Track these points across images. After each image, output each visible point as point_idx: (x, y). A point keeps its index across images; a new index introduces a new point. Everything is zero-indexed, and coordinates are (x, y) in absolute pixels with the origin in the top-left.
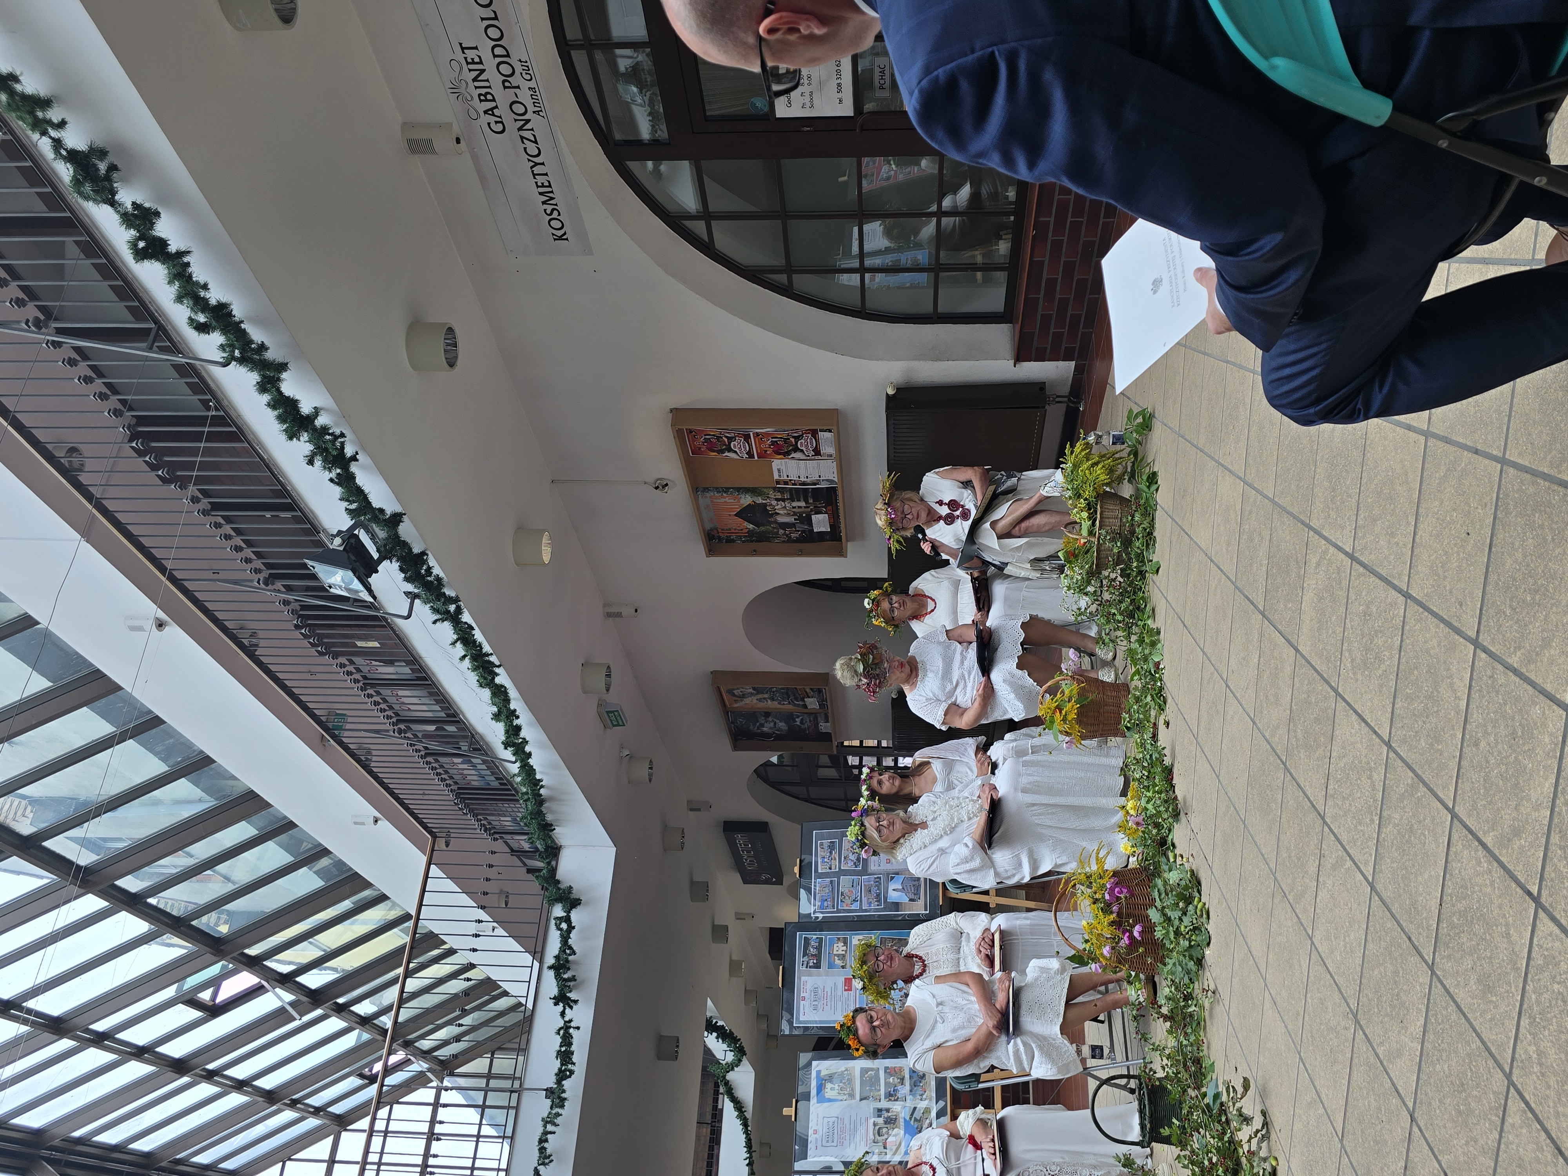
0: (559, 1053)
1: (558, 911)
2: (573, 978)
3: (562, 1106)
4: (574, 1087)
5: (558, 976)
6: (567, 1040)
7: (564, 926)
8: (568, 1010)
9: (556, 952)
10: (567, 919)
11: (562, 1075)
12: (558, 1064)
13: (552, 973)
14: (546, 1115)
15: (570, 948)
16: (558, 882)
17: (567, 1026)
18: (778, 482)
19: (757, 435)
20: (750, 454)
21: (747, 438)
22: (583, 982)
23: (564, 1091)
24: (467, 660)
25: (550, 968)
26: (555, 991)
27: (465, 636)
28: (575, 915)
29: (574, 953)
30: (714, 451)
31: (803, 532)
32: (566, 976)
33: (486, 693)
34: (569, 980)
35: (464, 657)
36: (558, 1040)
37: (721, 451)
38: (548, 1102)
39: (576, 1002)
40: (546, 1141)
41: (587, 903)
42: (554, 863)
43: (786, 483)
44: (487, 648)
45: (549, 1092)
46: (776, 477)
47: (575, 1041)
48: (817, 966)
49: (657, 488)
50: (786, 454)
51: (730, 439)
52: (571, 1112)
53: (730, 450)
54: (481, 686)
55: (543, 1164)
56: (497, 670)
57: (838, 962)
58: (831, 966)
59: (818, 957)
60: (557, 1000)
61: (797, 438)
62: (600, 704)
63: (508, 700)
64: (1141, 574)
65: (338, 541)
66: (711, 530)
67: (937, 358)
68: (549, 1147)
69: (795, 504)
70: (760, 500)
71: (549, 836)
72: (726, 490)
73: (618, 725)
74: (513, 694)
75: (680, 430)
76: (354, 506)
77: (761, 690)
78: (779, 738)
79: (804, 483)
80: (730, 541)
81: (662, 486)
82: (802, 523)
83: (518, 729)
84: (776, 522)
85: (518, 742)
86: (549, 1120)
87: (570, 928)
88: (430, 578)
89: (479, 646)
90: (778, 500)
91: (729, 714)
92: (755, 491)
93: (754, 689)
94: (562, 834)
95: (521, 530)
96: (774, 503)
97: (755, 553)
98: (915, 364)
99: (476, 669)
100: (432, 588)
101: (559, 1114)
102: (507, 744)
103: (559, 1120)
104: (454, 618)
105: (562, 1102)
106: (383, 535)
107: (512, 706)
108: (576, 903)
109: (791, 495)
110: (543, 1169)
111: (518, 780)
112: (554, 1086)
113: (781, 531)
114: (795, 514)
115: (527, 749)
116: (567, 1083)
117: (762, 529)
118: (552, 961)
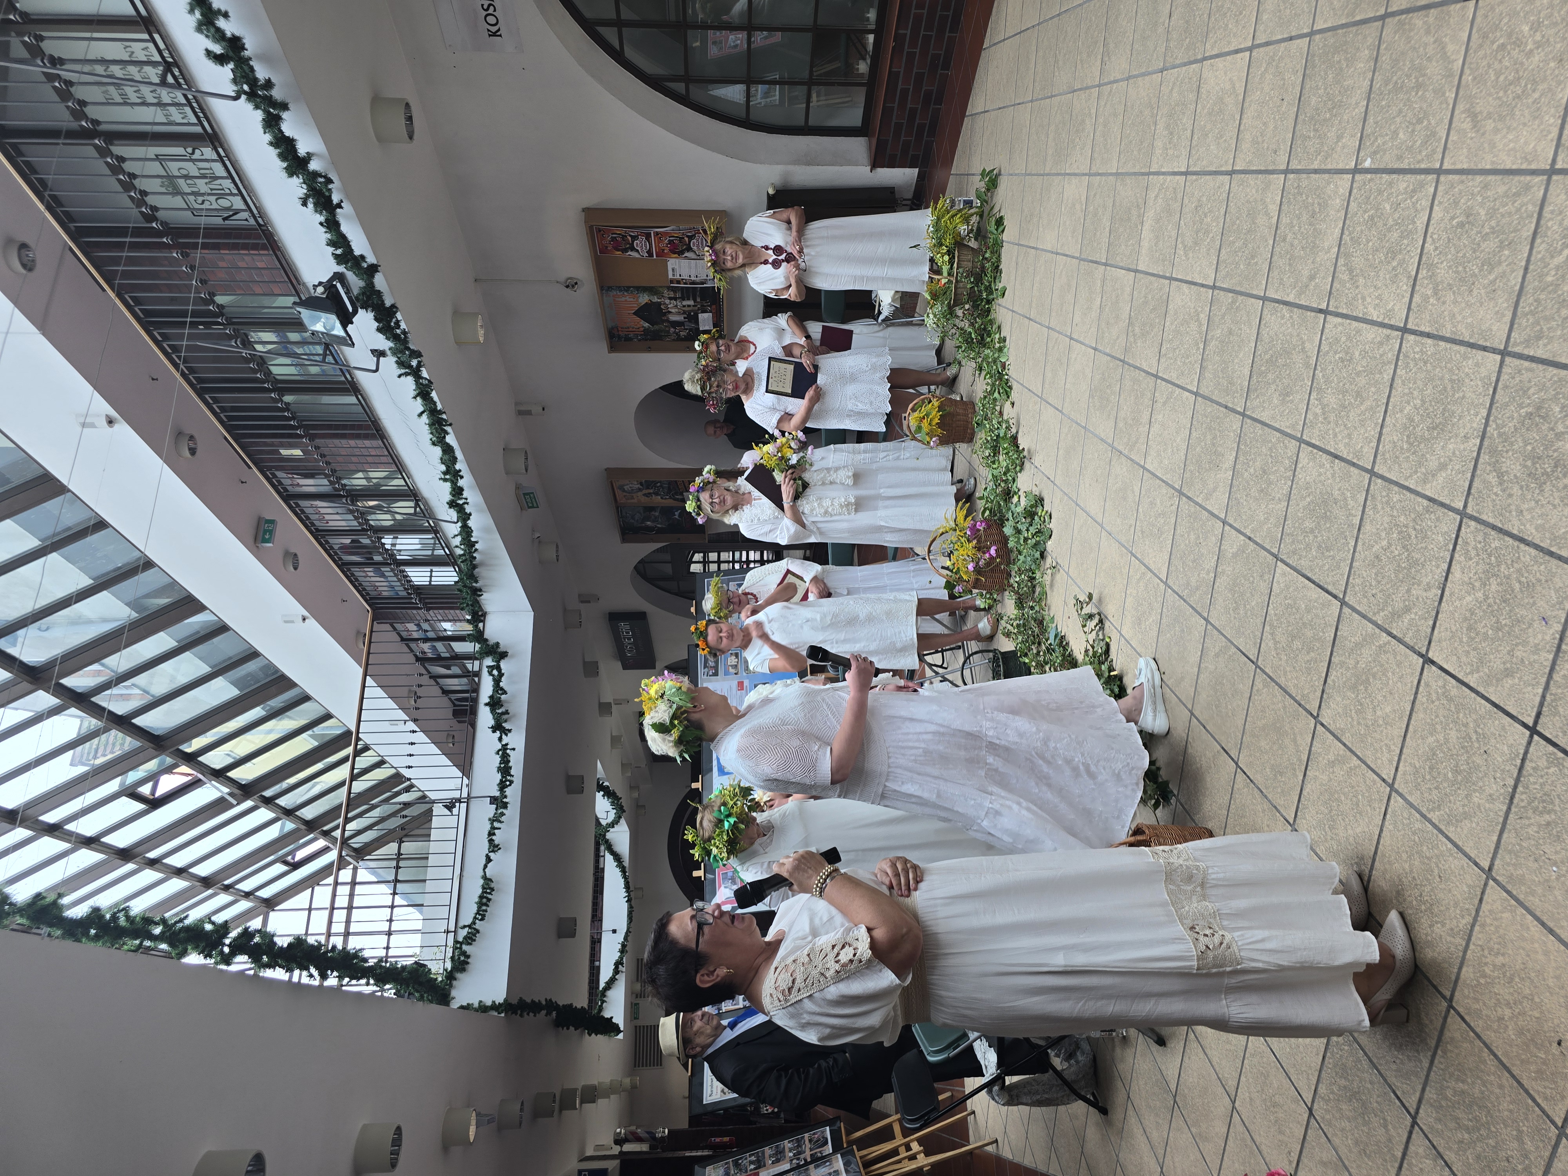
0: (499, 769)
1: (489, 662)
2: (507, 712)
3: (506, 808)
4: (514, 794)
5: (493, 711)
6: (505, 759)
7: (495, 672)
8: (504, 737)
9: (491, 693)
10: (498, 668)
11: (502, 786)
12: (499, 776)
13: (488, 709)
14: (491, 815)
15: (502, 689)
16: (487, 640)
17: (505, 747)
18: (672, 281)
19: (657, 234)
20: (650, 253)
21: (648, 236)
22: (514, 716)
23: (506, 797)
24: (425, 416)
25: (487, 705)
26: (492, 722)
27: (423, 392)
28: (503, 664)
29: (505, 693)
30: (618, 250)
31: (690, 330)
32: (500, 711)
33: (438, 451)
34: (503, 713)
35: (422, 412)
36: (498, 759)
37: (625, 251)
38: (494, 806)
39: (510, 731)
40: (494, 834)
41: (512, 655)
42: (481, 625)
43: (678, 282)
44: (439, 407)
45: (494, 800)
46: (670, 276)
47: (511, 759)
48: (716, 674)
49: (567, 287)
50: (680, 254)
51: (634, 238)
52: (513, 813)
53: (633, 249)
54: (434, 444)
55: (493, 851)
56: (448, 429)
57: (732, 670)
58: (727, 673)
59: (716, 668)
60: (494, 729)
61: (691, 238)
62: (518, 487)
63: (454, 460)
64: (989, 302)
65: (320, 289)
66: (612, 328)
67: (809, 164)
68: (497, 839)
69: (685, 303)
70: (655, 299)
71: (478, 602)
72: (627, 289)
73: (533, 507)
74: (459, 454)
75: (591, 227)
76: (339, 252)
77: (648, 485)
78: (660, 531)
79: (693, 283)
80: (628, 339)
81: (572, 285)
82: (690, 321)
83: (461, 490)
84: (668, 321)
85: (461, 502)
86: (496, 819)
87: (501, 675)
88: (398, 331)
89: (435, 403)
90: (670, 299)
91: (619, 509)
92: (651, 290)
93: (641, 484)
94: (490, 601)
95: (457, 314)
96: (667, 301)
97: (649, 350)
98: (791, 168)
99: (431, 425)
100: (400, 341)
101: (502, 814)
102: (452, 504)
103: (503, 819)
104: (415, 373)
105: (505, 805)
106: (362, 284)
107: (457, 467)
108: (504, 655)
109: (682, 294)
110: (492, 855)
111: (457, 541)
112: (497, 794)
113: (672, 330)
114: (684, 313)
115: (468, 511)
116: (508, 791)
117: (656, 327)
118: (487, 700)
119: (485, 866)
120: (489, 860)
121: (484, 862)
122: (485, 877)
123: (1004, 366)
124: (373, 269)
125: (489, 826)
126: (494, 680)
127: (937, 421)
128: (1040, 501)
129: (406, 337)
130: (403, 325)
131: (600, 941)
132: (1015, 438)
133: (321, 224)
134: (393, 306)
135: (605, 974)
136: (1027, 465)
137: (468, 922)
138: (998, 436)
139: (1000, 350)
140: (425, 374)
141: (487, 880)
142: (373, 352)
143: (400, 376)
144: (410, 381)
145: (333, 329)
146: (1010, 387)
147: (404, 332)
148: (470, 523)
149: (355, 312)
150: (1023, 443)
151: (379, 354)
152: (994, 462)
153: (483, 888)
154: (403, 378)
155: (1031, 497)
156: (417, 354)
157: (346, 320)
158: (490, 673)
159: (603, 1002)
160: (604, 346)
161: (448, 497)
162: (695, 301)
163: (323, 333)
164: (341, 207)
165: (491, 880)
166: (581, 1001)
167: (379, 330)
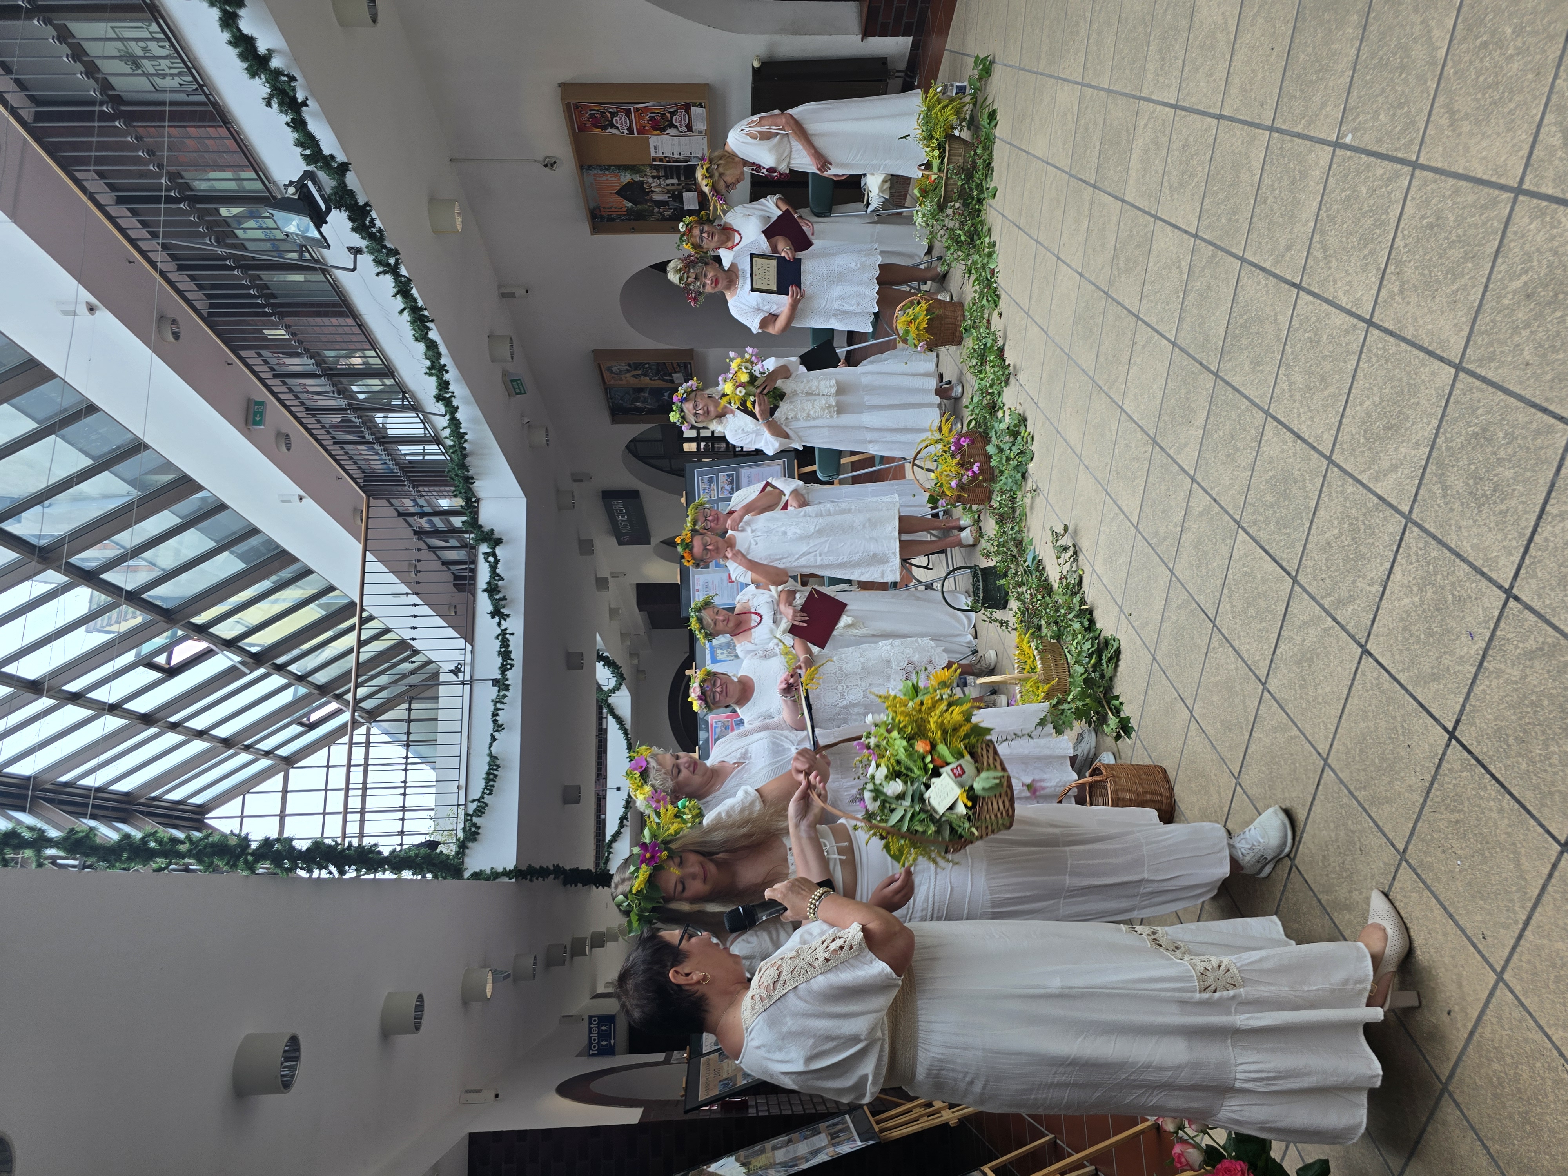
0: (500, 653)
1: (484, 548)
2: (504, 598)
3: (508, 690)
4: (515, 676)
5: (491, 597)
6: (505, 643)
7: (491, 559)
8: (503, 622)
9: (488, 579)
10: (494, 554)
11: (504, 669)
12: (500, 660)
13: (486, 595)
14: (494, 697)
15: (498, 575)
16: (481, 527)
17: (504, 632)
18: (654, 159)
19: (637, 110)
20: (631, 131)
21: (628, 113)
22: (512, 601)
23: (507, 680)
24: (406, 313)
25: (484, 591)
26: (490, 608)
27: (403, 290)
28: (498, 551)
29: (502, 579)
30: (598, 127)
31: (675, 209)
32: (497, 597)
33: (421, 347)
34: (500, 599)
35: (403, 310)
36: (498, 643)
37: (604, 128)
38: (496, 688)
39: (508, 616)
40: (498, 715)
41: (507, 542)
42: (476, 514)
43: (661, 160)
44: (420, 303)
45: (496, 682)
46: (653, 154)
47: (511, 643)
49: (546, 166)
50: (663, 130)
51: (613, 114)
52: (515, 694)
53: (612, 126)
54: (417, 340)
55: (497, 731)
56: (429, 324)
60: (493, 614)
61: (673, 114)
62: (504, 374)
63: (439, 355)
64: (980, 201)
65: (291, 190)
66: (594, 209)
67: (796, 33)
68: (500, 719)
69: (669, 181)
70: (638, 178)
71: (471, 489)
72: (608, 167)
73: (520, 393)
74: (443, 349)
75: (568, 105)
76: (308, 152)
77: (636, 366)
78: (650, 412)
79: (677, 161)
80: (611, 220)
81: (550, 164)
82: (674, 201)
83: (447, 383)
84: (651, 200)
85: (448, 395)
86: (498, 700)
87: (497, 561)
88: (374, 230)
89: (415, 300)
90: (653, 177)
91: (608, 390)
92: (633, 169)
93: (629, 365)
94: (481, 487)
95: (433, 200)
96: (650, 180)
97: (633, 231)
98: (777, 38)
99: (413, 322)
100: (376, 239)
101: (505, 696)
102: (439, 398)
103: (505, 700)
104: (394, 271)
105: (507, 688)
106: (333, 183)
107: (442, 362)
108: (498, 542)
109: (666, 172)
110: (496, 734)
111: (447, 432)
112: (499, 677)
113: (656, 209)
114: (668, 192)
115: (455, 403)
116: (509, 674)
117: (640, 207)
118: (485, 586)
119: (491, 745)
120: (494, 739)
121: (489, 741)
122: (490, 755)
123: (992, 272)
124: (344, 168)
125: (492, 708)
126: (491, 566)
127: (924, 325)
128: (1023, 420)
129: (382, 235)
130: (378, 223)
131: (605, 798)
132: (1001, 351)
133: (287, 124)
134: (367, 204)
135: (611, 828)
136: (1012, 380)
137: (477, 796)
138: (985, 345)
139: (990, 255)
140: (403, 271)
141: (493, 758)
142: (350, 249)
143: (378, 274)
144: (388, 280)
145: (307, 230)
146: (998, 297)
147: (380, 231)
148: (458, 415)
149: (328, 211)
150: (1010, 357)
151: (356, 251)
152: (980, 372)
153: (490, 765)
154: (381, 276)
155: (1016, 417)
156: (394, 252)
157: (319, 219)
158: (486, 560)
159: (610, 853)
160: (586, 227)
161: (435, 391)
162: (679, 179)
163: (297, 235)
164: (307, 105)
165: (496, 758)
166: (588, 863)
167: (354, 229)
